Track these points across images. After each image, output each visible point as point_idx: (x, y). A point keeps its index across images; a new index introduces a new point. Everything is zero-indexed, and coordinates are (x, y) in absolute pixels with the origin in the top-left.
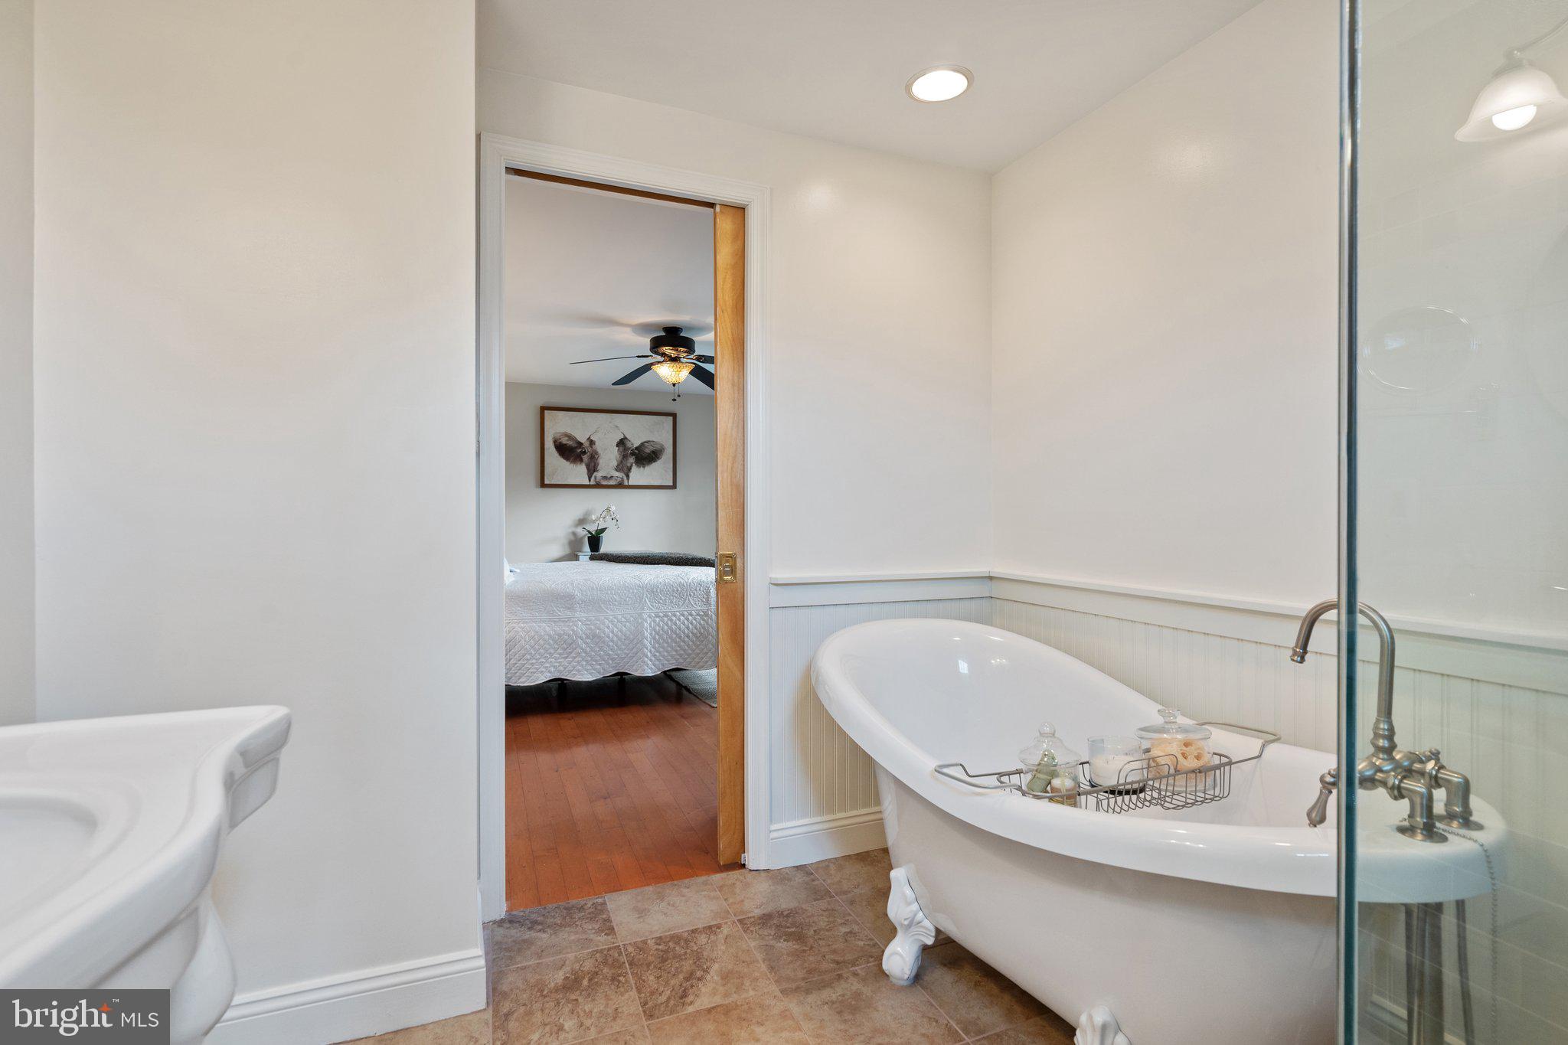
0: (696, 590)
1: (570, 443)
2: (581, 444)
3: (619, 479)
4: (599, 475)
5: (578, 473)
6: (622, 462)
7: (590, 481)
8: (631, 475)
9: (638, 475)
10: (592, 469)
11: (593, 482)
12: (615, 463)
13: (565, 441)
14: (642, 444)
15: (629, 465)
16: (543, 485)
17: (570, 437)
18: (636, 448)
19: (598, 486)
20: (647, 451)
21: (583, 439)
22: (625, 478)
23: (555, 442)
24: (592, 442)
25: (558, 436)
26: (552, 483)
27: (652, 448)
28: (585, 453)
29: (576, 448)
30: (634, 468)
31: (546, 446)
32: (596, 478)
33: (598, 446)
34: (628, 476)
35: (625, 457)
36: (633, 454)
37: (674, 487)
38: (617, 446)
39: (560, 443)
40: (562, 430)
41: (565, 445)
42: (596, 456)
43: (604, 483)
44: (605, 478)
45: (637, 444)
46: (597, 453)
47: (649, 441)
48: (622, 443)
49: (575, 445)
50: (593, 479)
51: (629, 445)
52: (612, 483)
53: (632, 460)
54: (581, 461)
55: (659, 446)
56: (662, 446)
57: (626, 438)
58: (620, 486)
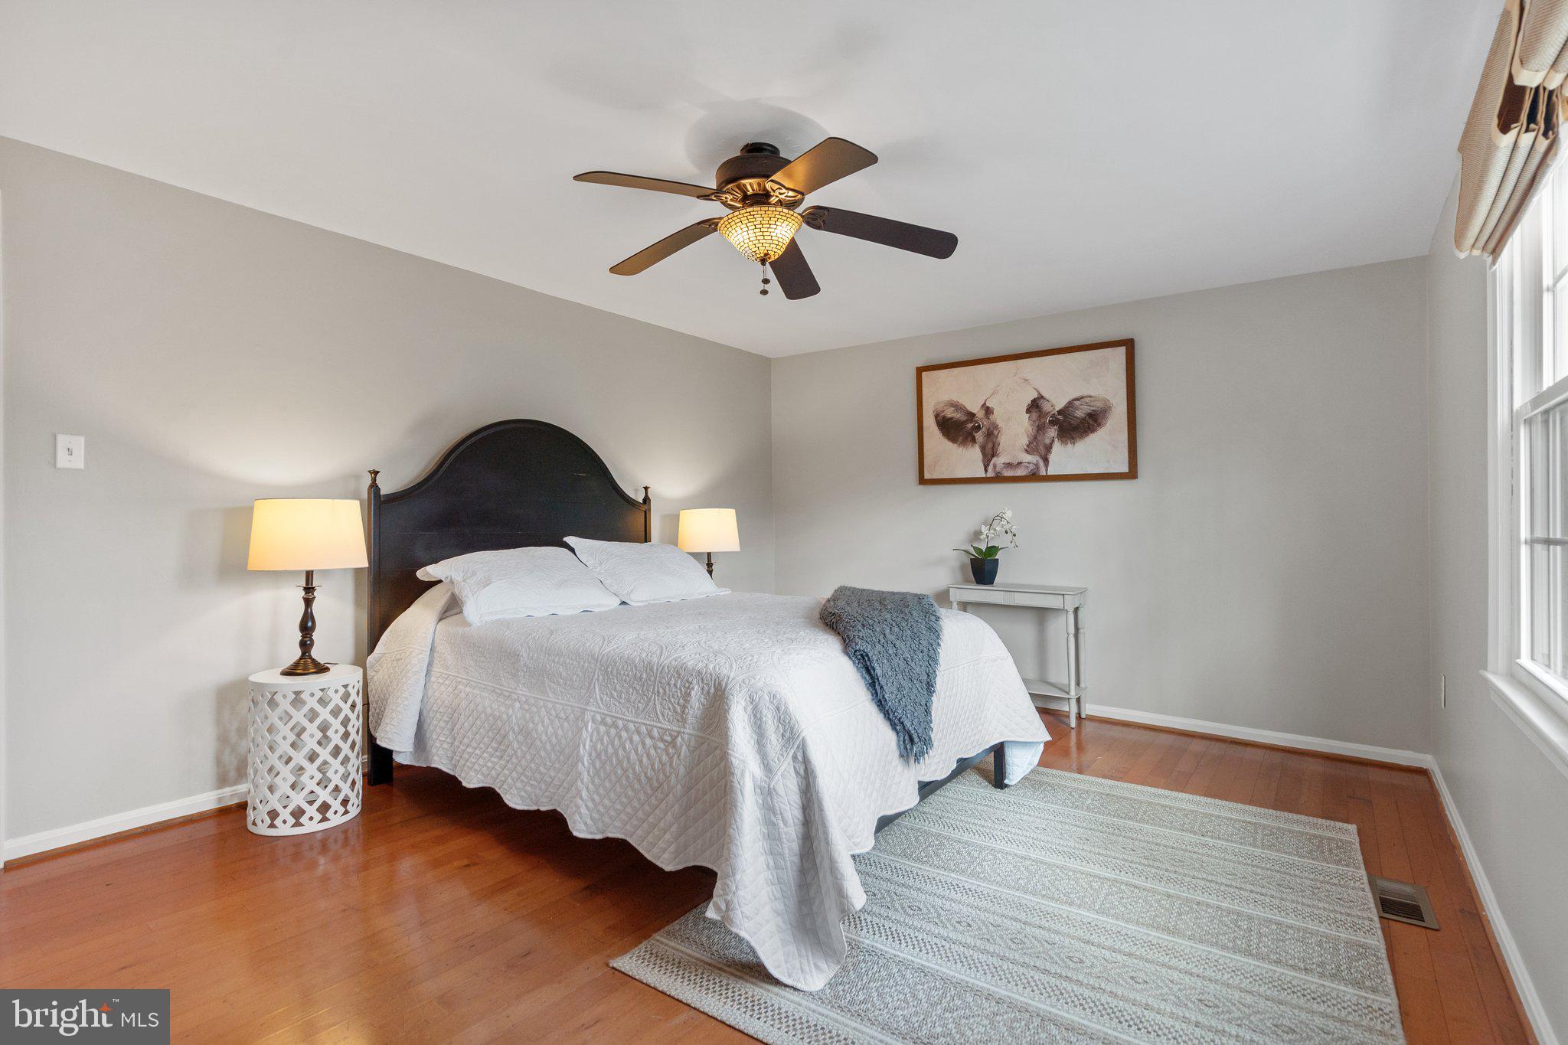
1: (958, 416)
2: (971, 415)
3: (1032, 467)
4: (999, 461)
5: (967, 460)
6: (1035, 438)
7: (986, 471)
8: (1052, 458)
9: (1065, 457)
10: (989, 453)
11: (990, 474)
12: (1025, 441)
13: (950, 413)
14: (1070, 404)
15: (1048, 441)
16: (923, 481)
17: (957, 406)
18: (1060, 412)
19: (999, 479)
20: (1079, 414)
21: (975, 408)
22: (1041, 464)
23: (937, 416)
24: (988, 411)
25: (940, 407)
26: (935, 477)
27: (1087, 409)
28: (978, 428)
29: (966, 422)
30: (1057, 447)
31: (925, 424)
32: (995, 466)
33: (998, 417)
34: (1046, 460)
35: (1040, 429)
36: (1053, 423)
37: (1132, 474)
38: (1028, 411)
39: (944, 417)
40: (946, 398)
41: (952, 418)
42: (996, 432)
43: (1008, 473)
44: (1009, 465)
45: (1060, 404)
46: (996, 427)
47: (1082, 398)
48: (1035, 406)
49: (964, 418)
50: (990, 468)
51: (1046, 407)
52: (1020, 472)
53: (1052, 432)
54: (974, 440)
55: (1099, 405)
57: (1042, 397)
58: (1034, 477)
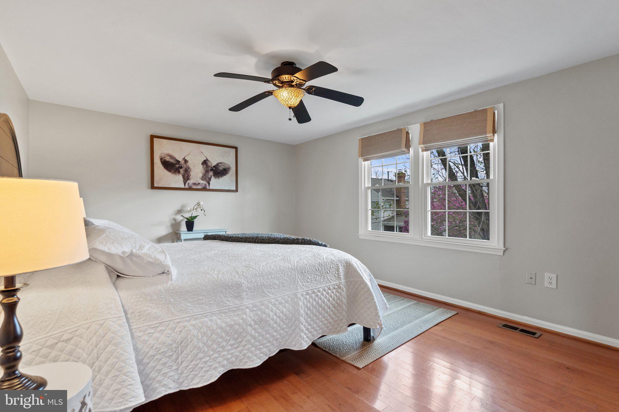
0: (330, 268)
1: (172, 161)
2: (178, 162)
3: (204, 185)
4: (191, 182)
5: (177, 180)
6: (205, 174)
7: (185, 185)
8: (211, 183)
9: (215, 183)
10: (186, 178)
11: (187, 187)
12: (201, 175)
13: (168, 159)
14: (218, 164)
15: (210, 177)
16: (153, 187)
17: (171, 157)
18: (214, 167)
19: (190, 189)
20: (221, 168)
21: (180, 159)
22: (207, 184)
23: (161, 159)
24: (186, 161)
25: (163, 156)
26: (159, 186)
27: (223, 167)
28: (181, 167)
29: (175, 164)
30: (213, 179)
31: (155, 162)
32: (189, 184)
33: (190, 164)
34: (209, 184)
35: (207, 172)
36: (212, 170)
37: (236, 190)
38: (202, 164)
39: (165, 160)
40: (166, 152)
41: (169, 161)
42: (189, 170)
43: (194, 187)
44: (195, 184)
45: (214, 164)
46: (189, 168)
47: (222, 163)
48: (205, 163)
49: (175, 162)
50: (187, 184)
51: (209, 164)
52: (199, 187)
53: (211, 173)
54: (179, 172)
55: (227, 166)
56: (229, 165)
57: (208, 160)
58: (204, 189)
